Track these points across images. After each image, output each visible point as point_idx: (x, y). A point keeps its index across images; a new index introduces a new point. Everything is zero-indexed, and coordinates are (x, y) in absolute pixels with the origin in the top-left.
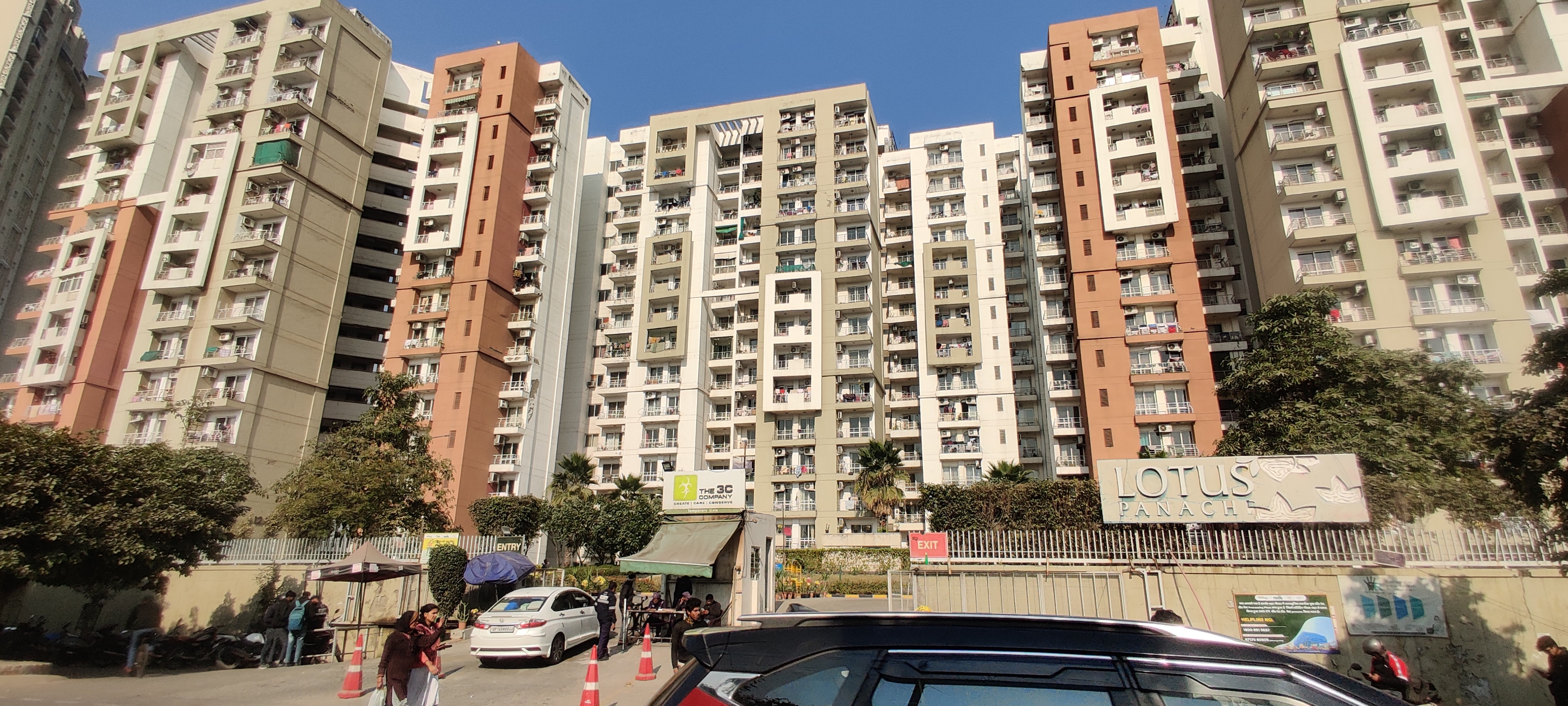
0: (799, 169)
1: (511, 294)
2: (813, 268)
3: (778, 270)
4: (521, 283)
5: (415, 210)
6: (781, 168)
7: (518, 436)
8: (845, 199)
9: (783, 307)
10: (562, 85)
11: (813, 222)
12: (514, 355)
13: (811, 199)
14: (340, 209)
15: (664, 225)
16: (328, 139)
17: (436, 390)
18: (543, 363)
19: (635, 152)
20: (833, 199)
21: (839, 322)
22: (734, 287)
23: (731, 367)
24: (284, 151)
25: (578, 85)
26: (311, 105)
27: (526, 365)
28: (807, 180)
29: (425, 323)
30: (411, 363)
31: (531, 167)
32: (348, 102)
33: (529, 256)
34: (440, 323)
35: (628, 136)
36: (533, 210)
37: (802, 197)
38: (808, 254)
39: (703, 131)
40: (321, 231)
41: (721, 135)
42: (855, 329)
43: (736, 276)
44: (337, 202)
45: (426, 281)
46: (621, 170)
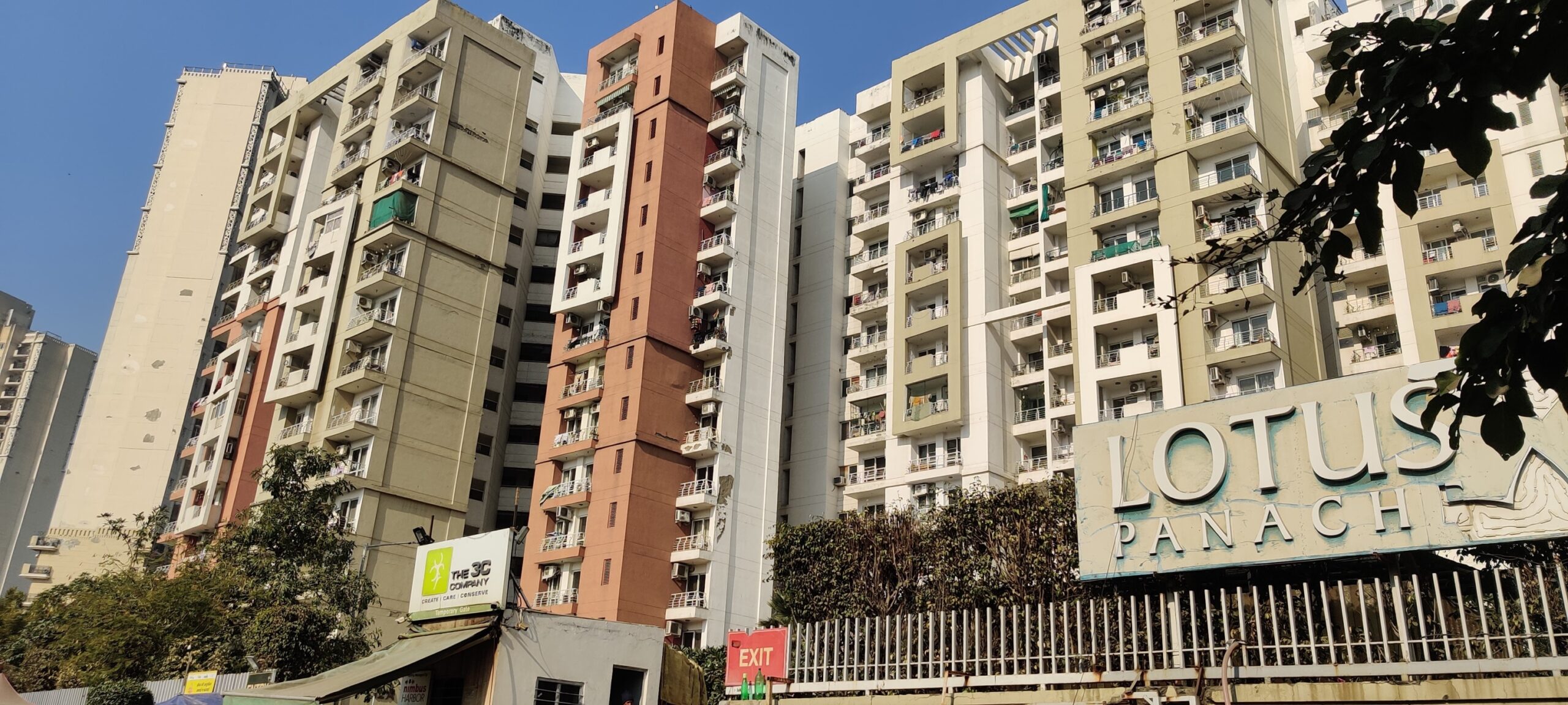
0: (1121, 83)
1: (689, 354)
2: (1157, 243)
3: (1096, 257)
4: (700, 336)
5: (564, 257)
6: (1090, 90)
7: (705, 564)
8: (1208, 116)
9: (1109, 317)
10: (746, 44)
11: (1150, 166)
12: (695, 444)
13: (1146, 128)
14: (473, 270)
15: (923, 219)
16: (454, 184)
17: (588, 501)
18: (739, 449)
19: (879, 120)
20: (1182, 120)
21: (1212, 329)
22: (1040, 297)
23: (1043, 434)
24: (397, 205)
25: (774, 39)
26: (428, 142)
27: (712, 456)
28: (1135, 99)
29: (579, 410)
30: (566, 467)
31: (709, 169)
32: (479, 131)
33: (710, 296)
34: (595, 406)
35: (867, 100)
36: (716, 230)
37: (1131, 129)
38: (1148, 221)
39: (968, 64)
40: (448, 301)
41: (1007, 64)
42: (1246, 338)
43: (1041, 282)
44: (472, 262)
45: (580, 350)
46: (861, 151)
